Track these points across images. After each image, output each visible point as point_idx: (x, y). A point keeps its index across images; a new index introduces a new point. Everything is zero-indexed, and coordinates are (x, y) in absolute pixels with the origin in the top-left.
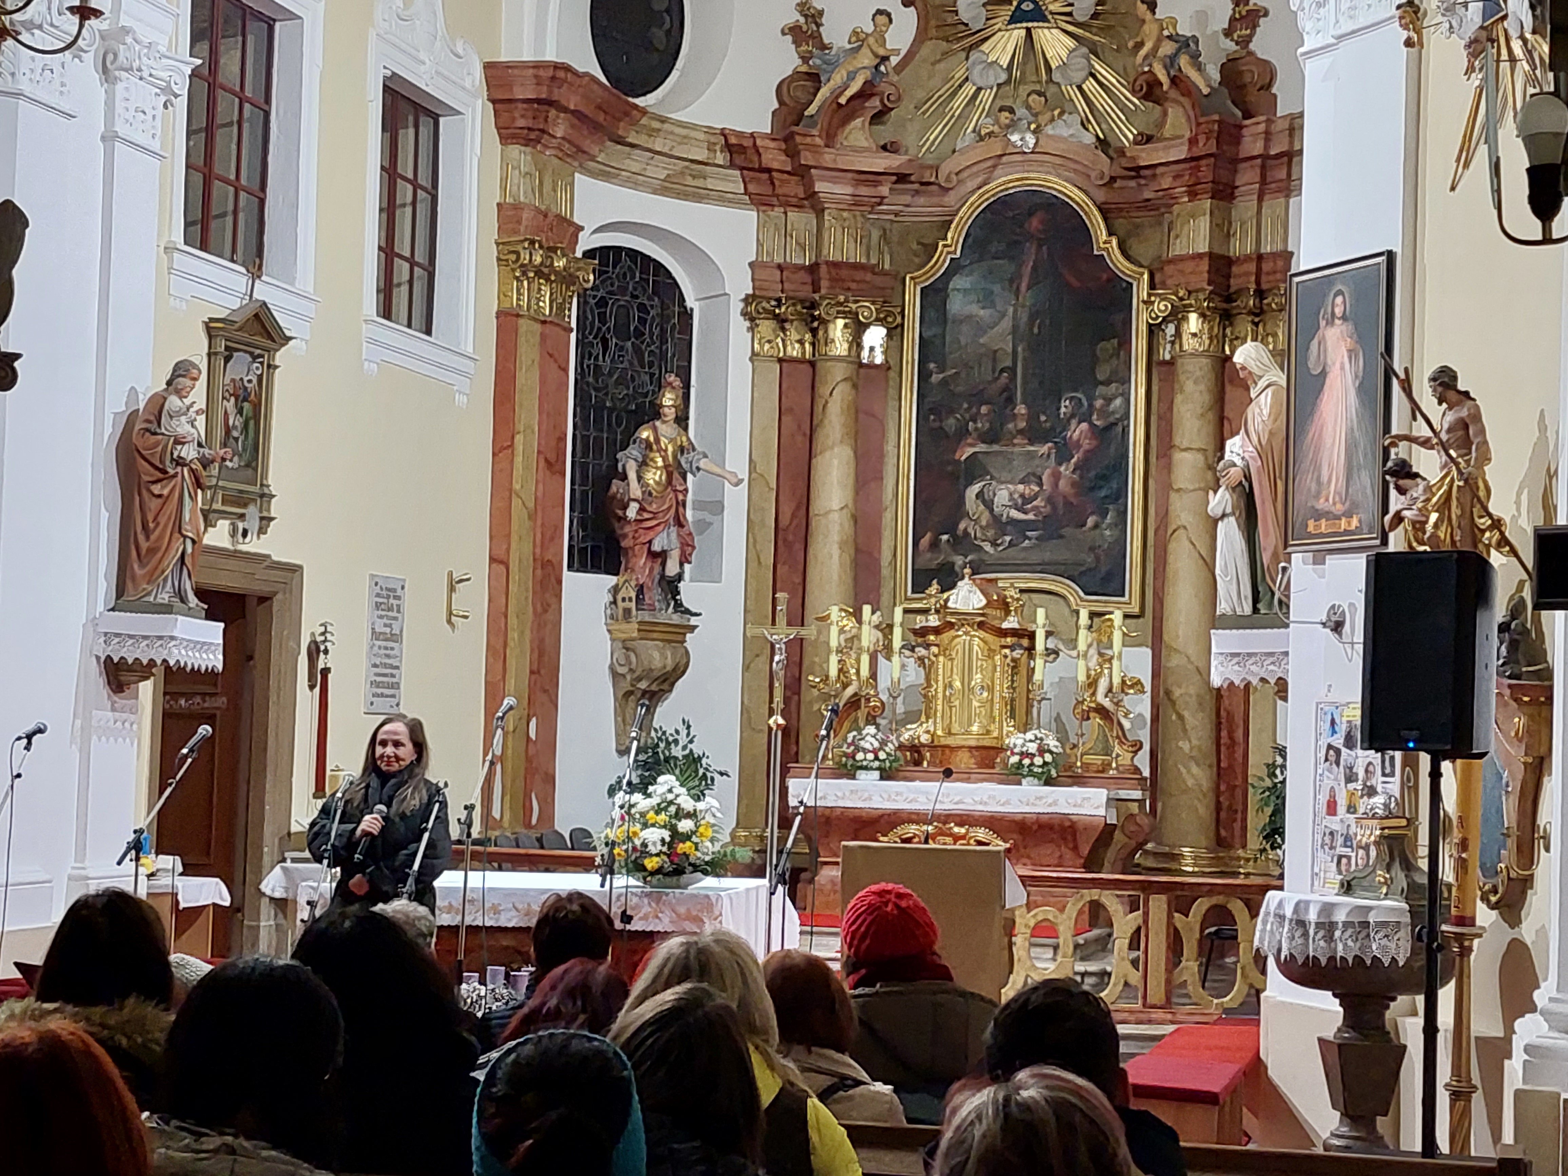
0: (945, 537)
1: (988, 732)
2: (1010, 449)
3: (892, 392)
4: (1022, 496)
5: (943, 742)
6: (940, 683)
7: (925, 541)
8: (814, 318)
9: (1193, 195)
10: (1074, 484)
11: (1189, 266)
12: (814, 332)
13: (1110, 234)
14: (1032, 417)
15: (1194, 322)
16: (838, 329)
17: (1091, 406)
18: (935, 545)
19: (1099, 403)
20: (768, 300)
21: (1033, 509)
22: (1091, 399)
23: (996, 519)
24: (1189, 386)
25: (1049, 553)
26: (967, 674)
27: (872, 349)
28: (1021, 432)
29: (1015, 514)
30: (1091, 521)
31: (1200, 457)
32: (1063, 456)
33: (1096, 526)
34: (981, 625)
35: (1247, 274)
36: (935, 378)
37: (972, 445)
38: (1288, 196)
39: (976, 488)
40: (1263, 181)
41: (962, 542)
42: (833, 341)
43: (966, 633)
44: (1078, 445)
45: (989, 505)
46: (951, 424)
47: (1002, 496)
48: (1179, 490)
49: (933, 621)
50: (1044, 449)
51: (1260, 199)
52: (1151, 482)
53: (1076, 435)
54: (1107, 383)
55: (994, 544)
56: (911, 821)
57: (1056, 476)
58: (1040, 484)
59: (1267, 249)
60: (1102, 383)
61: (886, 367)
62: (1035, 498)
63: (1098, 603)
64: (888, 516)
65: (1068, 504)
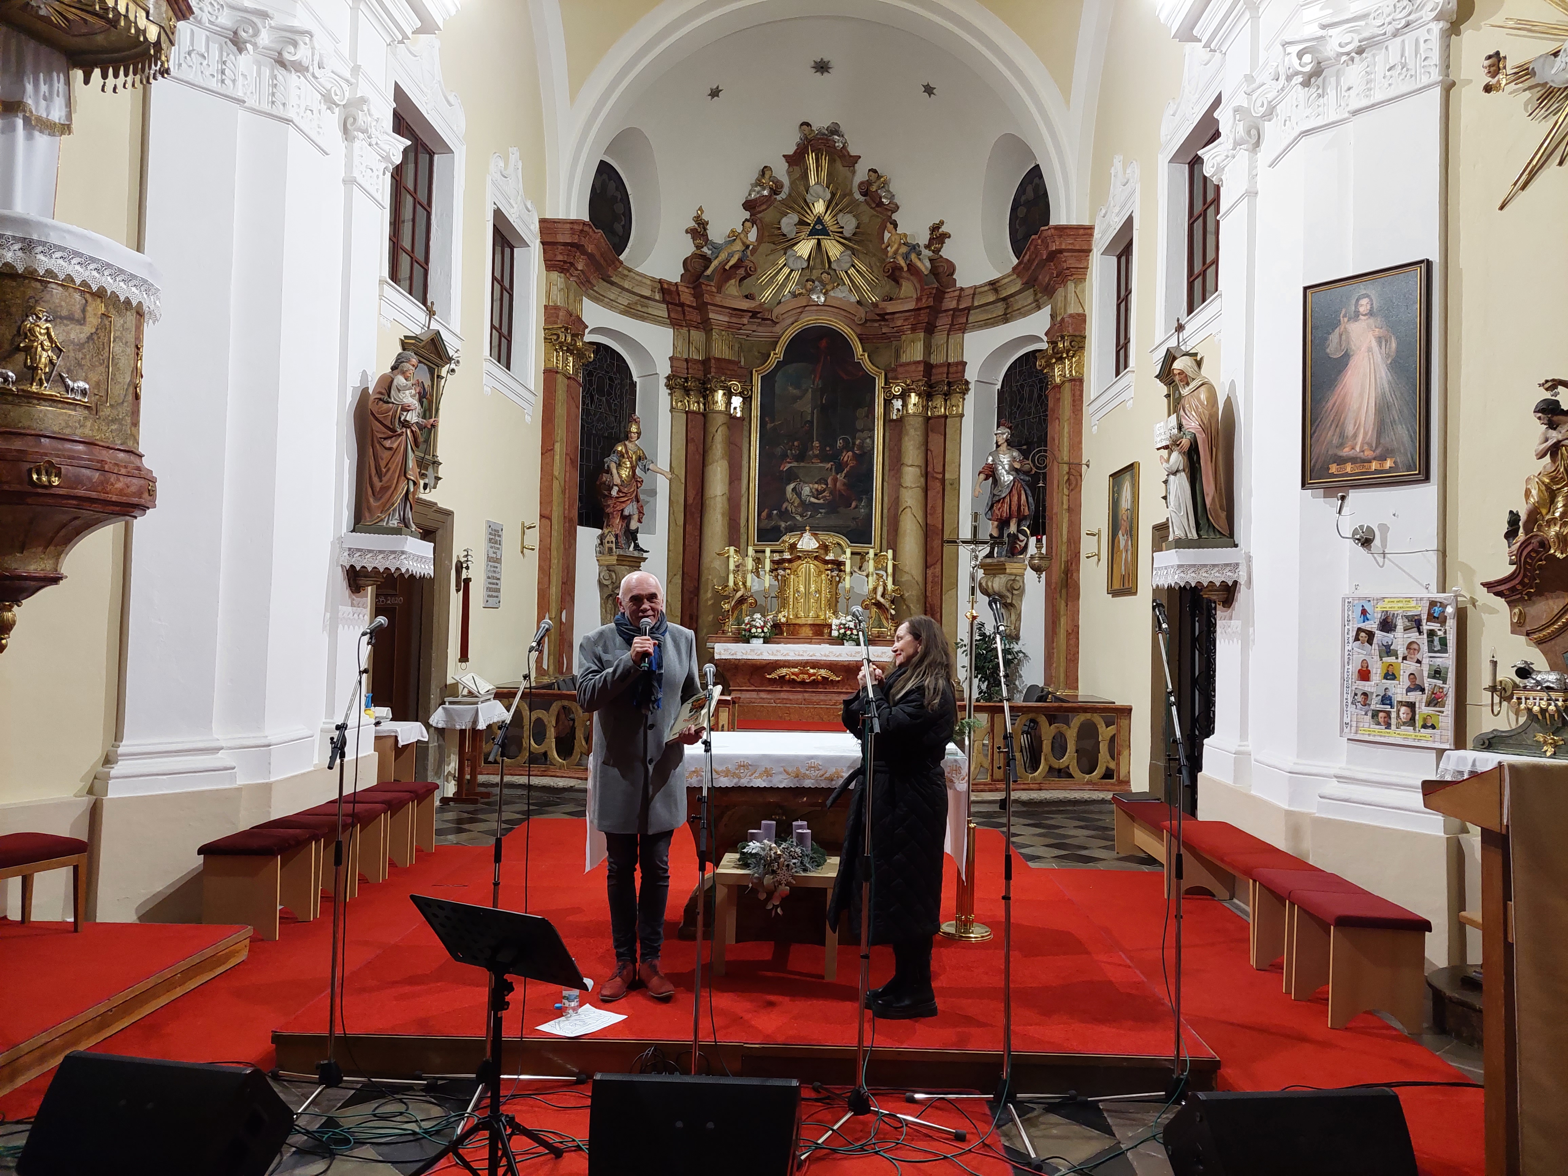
0: (775, 512)
1: (818, 616)
2: (810, 465)
3: (746, 433)
4: (817, 490)
5: (794, 622)
6: (792, 590)
7: (764, 514)
8: (707, 389)
9: (914, 329)
10: (844, 484)
11: (913, 367)
12: (705, 397)
13: (864, 351)
14: (822, 449)
15: (914, 398)
16: (720, 395)
17: (854, 444)
18: (769, 516)
19: (858, 442)
20: (681, 378)
21: (823, 497)
22: (854, 438)
23: (803, 503)
24: (912, 432)
25: (833, 521)
26: (807, 586)
27: (735, 408)
28: (816, 456)
29: (813, 500)
30: (854, 504)
31: (918, 470)
32: (839, 470)
33: (856, 507)
34: (816, 558)
35: (942, 373)
36: (769, 426)
37: (789, 463)
38: (964, 333)
39: (792, 486)
40: (952, 325)
41: (785, 515)
42: (717, 402)
43: (807, 562)
44: (847, 464)
45: (799, 495)
46: (779, 450)
47: (806, 490)
48: (906, 488)
49: (787, 556)
50: (829, 465)
51: (948, 335)
52: (885, 484)
53: (846, 459)
54: (862, 431)
55: (802, 516)
56: (784, 666)
57: (835, 480)
58: (827, 484)
59: (951, 360)
60: (859, 431)
61: (742, 419)
62: (824, 491)
63: (859, 547)
64: (744, 500)
65: (841, 495)
